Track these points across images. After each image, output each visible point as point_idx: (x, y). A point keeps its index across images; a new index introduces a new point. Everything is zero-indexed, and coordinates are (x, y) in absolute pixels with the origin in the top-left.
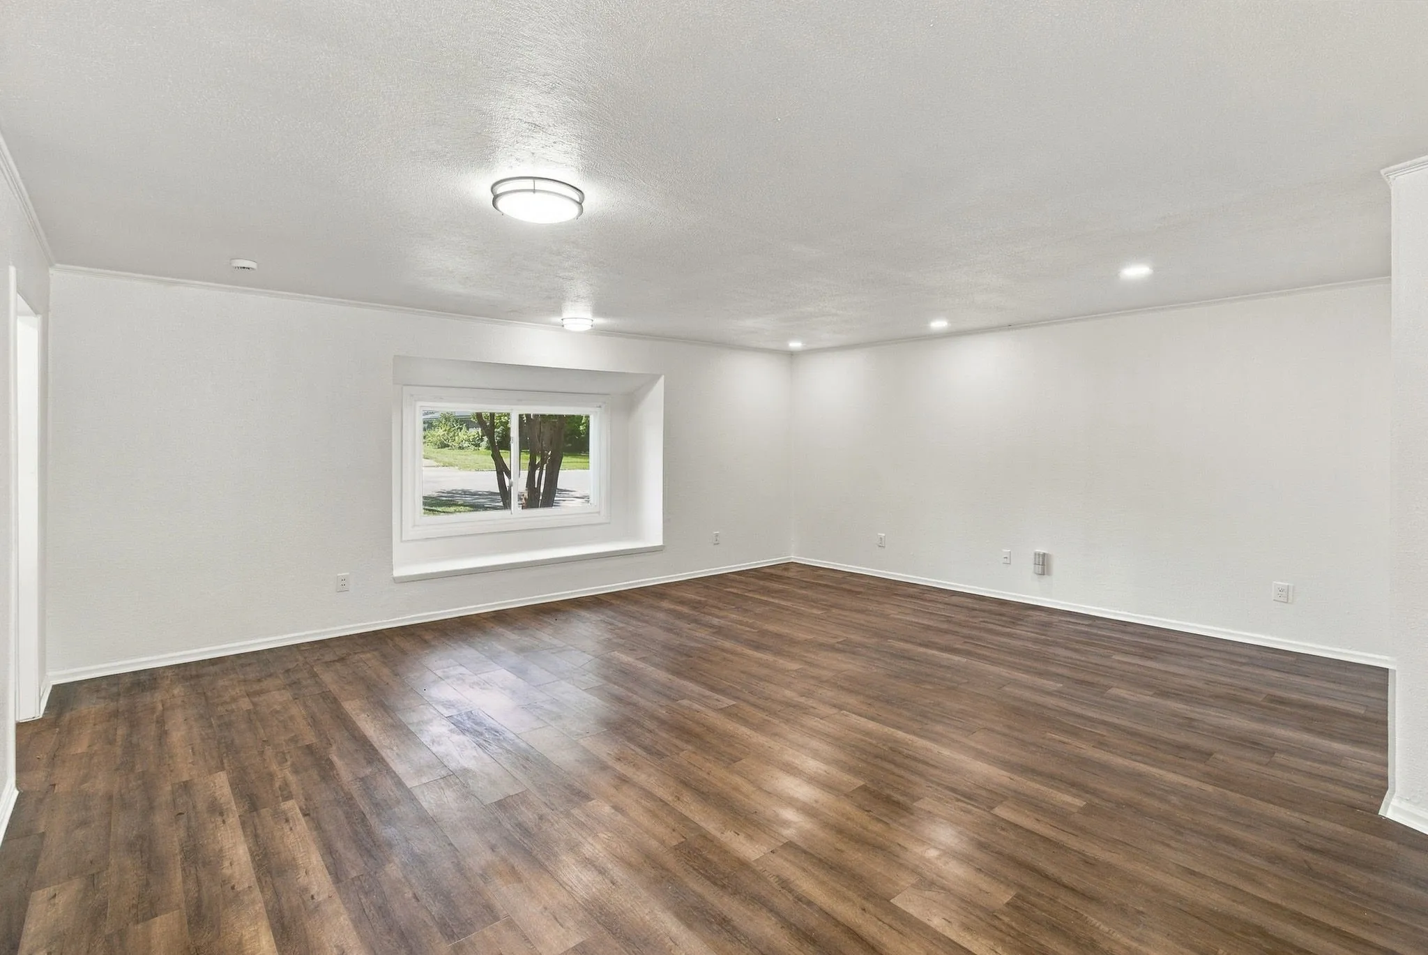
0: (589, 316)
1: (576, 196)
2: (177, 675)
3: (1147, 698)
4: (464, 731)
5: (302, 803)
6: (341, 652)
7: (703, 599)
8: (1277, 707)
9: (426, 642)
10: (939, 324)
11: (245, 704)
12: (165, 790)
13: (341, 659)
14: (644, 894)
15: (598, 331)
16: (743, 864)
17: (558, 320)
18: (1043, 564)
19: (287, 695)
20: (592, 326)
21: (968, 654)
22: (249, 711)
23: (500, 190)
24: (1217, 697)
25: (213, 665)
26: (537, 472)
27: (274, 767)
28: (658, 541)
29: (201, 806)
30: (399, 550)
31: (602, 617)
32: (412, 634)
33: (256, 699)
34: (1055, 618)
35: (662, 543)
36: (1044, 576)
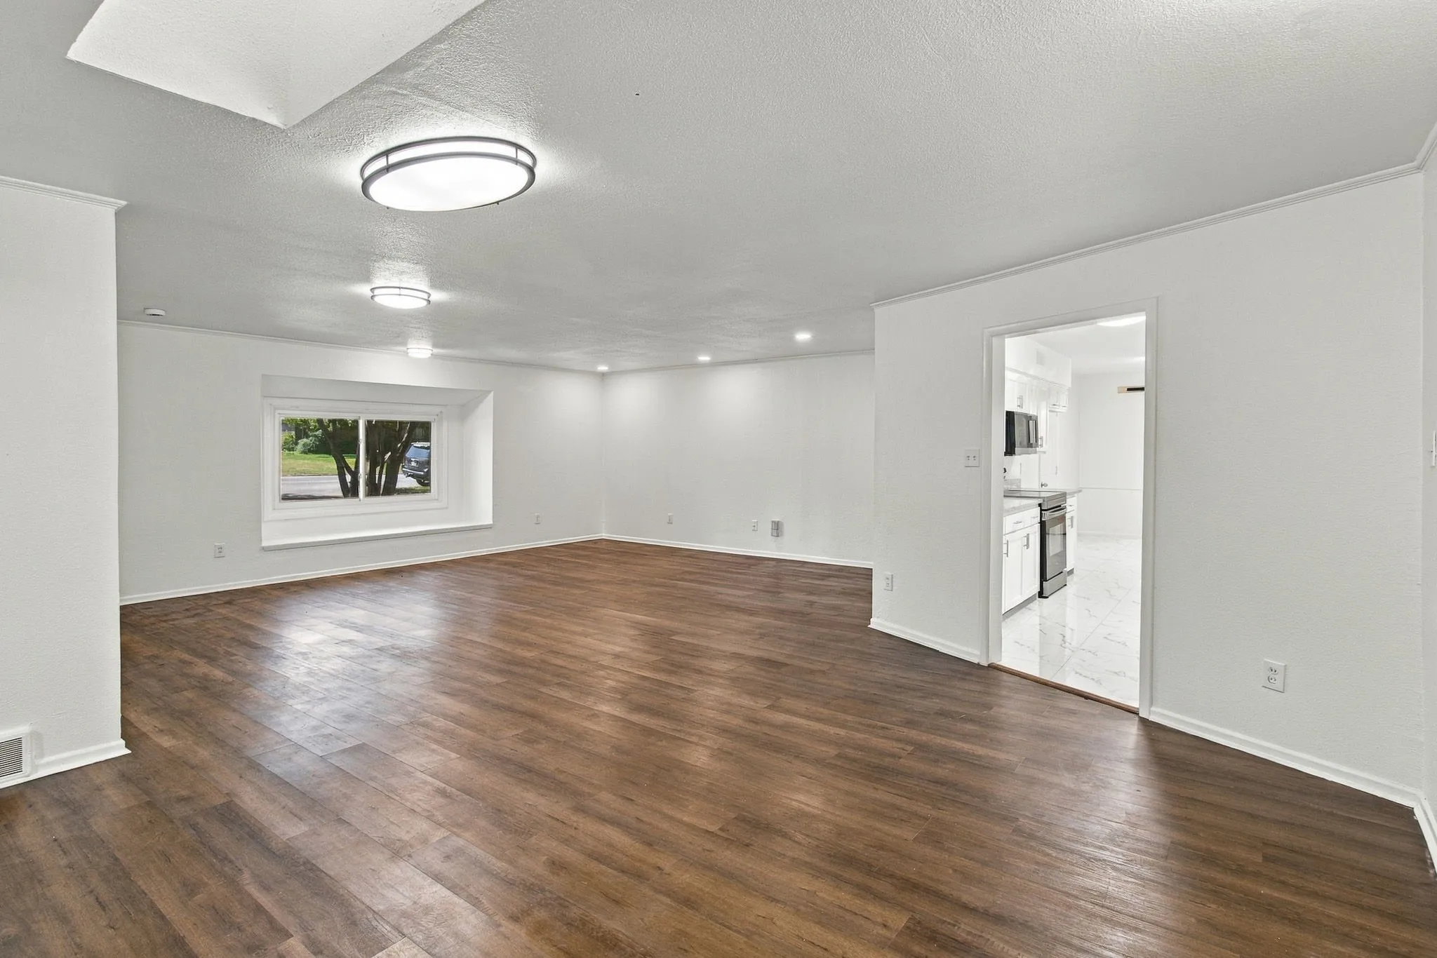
0: (429, 347)
1: (425, 296)
6: (227, 599)
10: (704, 358)
15: (438, 359)
17: (404, 349)
18: (777, 528)
20: (432, 354)
23: (377, 292)
26: (378, 469)
28: (488, 521)
30: (265, 529)
35: (491, 523)
36: (779, 538)
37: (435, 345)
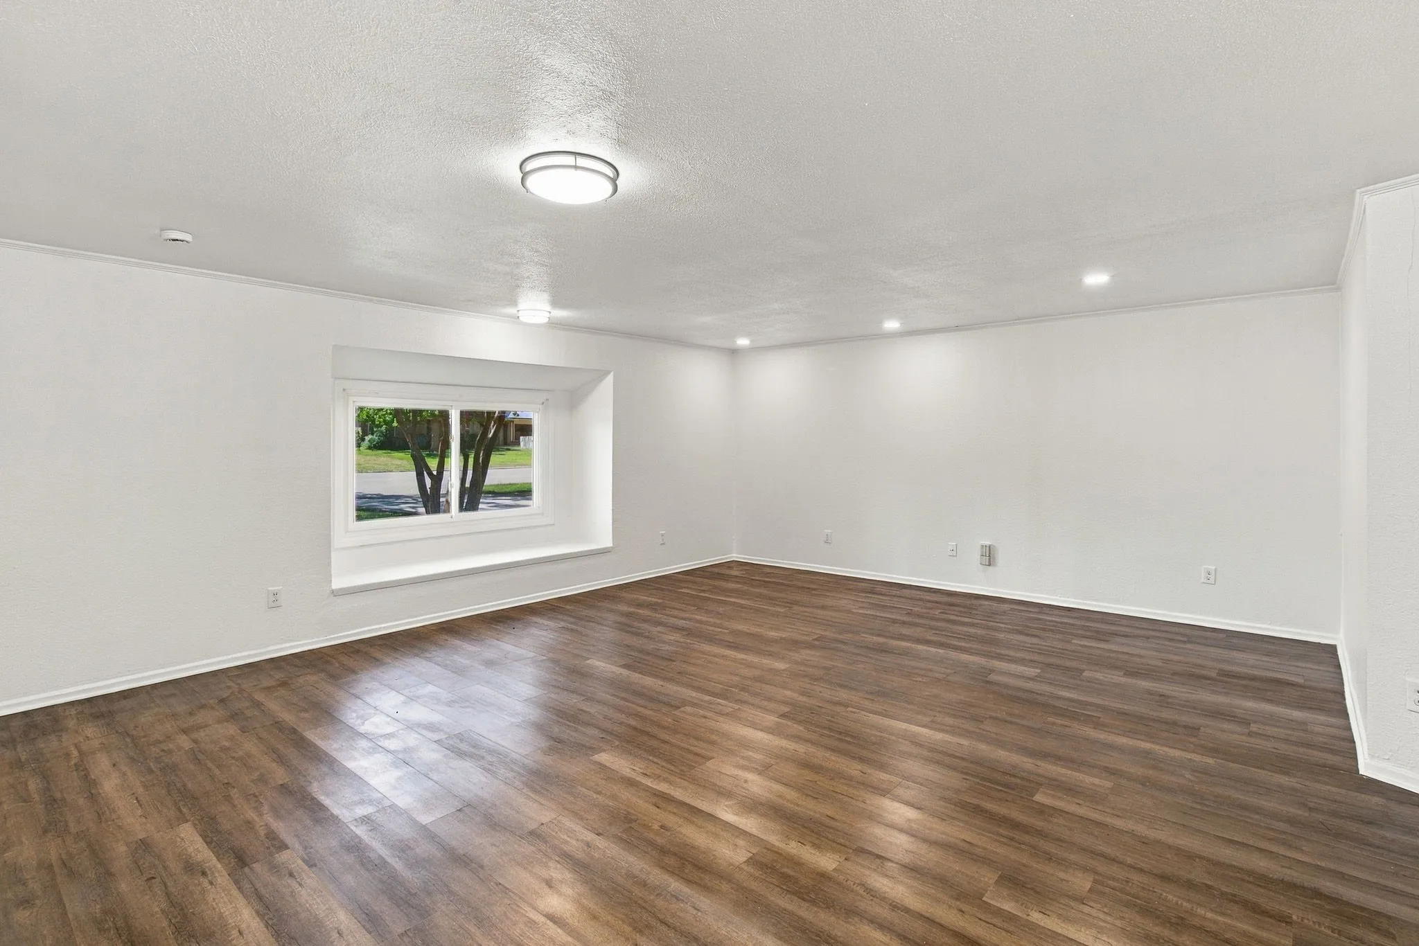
0: (548, 308)
1: (610, 172)
2: (82, 712)
3: (1117, 678)
4: (461, 754)
5: (301, 852)
7: (660, 601)
8: (1228, 680)
9: (377, 660)
10: (892, 325)
11: (184, 742)
12: (120, 851)
13: (283, 684)
14: (736, 919)
15: (553, 324)
16: (823, 876)
17: (511, 310)
18: (989, 557)
19: (232, 729)
20: (549, 318)
21: (942, 645)
22: (192, 749)
23: (529, 166)
24: (1175, 674)
25: (125, 698)
27: (251, 815)
28: (608, 543)
29: (175, 866)
30: (336, 562)
31: (563, 624)
32: (358, 651)
33: (195, 735)
34: (1006, 607)
35: (611, 545)
36: (991, 567)
37: (556, 302)
